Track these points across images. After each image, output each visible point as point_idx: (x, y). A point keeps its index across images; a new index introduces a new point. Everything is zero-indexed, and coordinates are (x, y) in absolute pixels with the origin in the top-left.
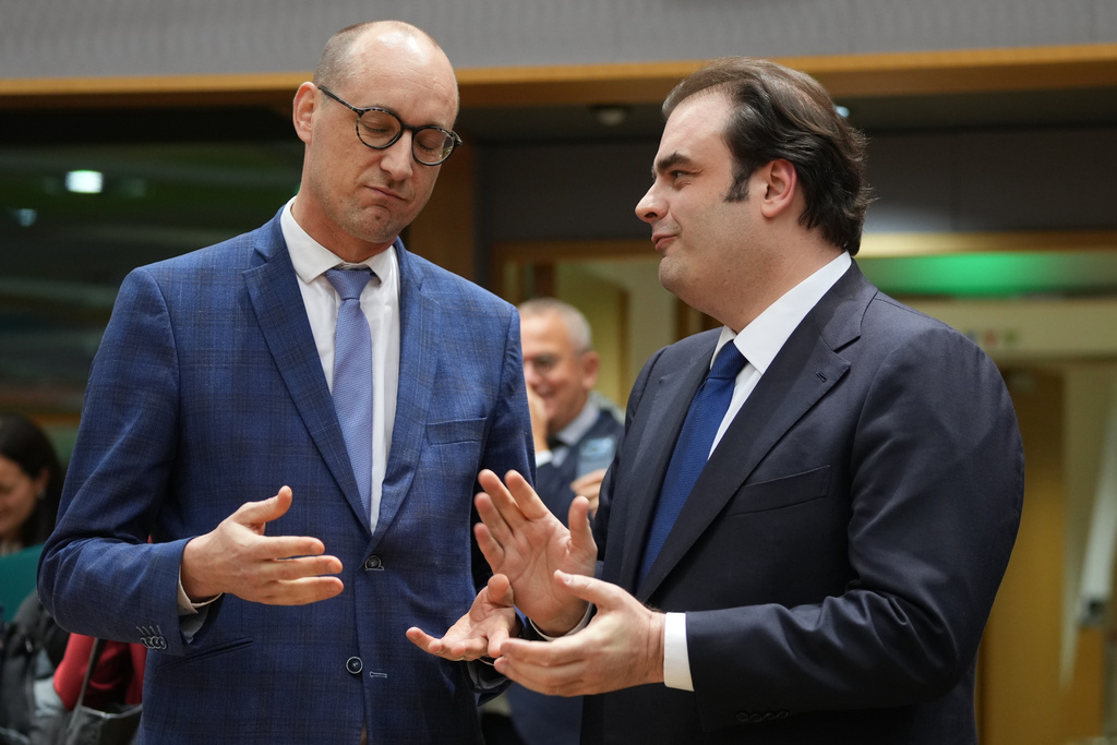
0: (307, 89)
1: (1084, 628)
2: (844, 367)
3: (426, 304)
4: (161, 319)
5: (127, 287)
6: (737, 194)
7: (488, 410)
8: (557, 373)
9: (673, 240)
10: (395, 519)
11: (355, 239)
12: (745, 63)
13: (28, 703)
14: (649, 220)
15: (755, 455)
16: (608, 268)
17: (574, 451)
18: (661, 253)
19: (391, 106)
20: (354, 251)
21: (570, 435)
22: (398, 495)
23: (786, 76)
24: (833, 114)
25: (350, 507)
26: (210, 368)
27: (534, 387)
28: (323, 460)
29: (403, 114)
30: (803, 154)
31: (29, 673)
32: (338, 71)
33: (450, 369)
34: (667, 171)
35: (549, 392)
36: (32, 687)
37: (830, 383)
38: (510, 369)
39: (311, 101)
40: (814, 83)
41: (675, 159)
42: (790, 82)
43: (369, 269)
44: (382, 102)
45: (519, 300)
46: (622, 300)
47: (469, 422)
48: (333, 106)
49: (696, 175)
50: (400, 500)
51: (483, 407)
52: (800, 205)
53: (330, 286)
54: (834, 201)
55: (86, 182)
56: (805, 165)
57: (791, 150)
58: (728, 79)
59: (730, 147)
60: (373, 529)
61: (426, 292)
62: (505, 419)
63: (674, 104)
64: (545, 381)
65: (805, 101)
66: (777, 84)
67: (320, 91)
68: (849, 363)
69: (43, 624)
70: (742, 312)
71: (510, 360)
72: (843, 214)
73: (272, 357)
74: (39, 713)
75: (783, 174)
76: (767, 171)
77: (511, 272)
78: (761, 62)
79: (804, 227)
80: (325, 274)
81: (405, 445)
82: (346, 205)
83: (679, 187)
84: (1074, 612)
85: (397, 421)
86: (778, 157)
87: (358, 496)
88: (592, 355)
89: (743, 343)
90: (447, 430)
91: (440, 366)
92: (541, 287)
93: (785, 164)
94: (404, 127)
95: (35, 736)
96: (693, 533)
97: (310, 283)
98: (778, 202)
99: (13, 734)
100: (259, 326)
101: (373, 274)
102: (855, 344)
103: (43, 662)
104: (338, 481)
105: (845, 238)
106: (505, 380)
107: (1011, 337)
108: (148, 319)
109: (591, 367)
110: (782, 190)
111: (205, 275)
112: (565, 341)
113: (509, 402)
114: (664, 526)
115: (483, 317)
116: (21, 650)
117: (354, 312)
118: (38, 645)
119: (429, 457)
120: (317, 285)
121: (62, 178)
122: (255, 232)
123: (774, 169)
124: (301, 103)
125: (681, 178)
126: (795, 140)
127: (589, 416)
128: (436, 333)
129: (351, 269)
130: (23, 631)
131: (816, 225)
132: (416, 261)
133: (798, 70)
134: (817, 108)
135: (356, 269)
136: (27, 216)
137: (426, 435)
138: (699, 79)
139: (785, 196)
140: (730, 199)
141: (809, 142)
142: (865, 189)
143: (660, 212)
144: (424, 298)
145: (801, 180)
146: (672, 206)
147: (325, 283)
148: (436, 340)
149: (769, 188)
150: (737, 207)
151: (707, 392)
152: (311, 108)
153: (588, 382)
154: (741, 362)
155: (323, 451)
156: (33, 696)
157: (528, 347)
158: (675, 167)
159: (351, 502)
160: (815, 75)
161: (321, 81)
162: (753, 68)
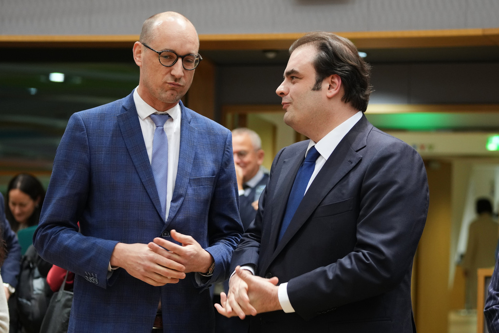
0: (138, 45)
1: (458, 265)
2: (360, 157)
3: (191, 130)
4: (83, 134)
5: (71, 121)
6: (317, 88)
7: (216, 173)
8: (247, 158)
9: (289, 105)
10: (175, 216)
11: (163, 102)
12: (323, 34)
13: (30, 288)
14: (281, 96)
15: (324, 193)
16: (269, 116)
17: (254, 190)
18: (285, 111)
19: (172, 49)
20: (162, 107)
21: (252, 183)
22: (177, 207)
23: (339, 40)
24: (358, 56)
25: (157, 211)
26: (102, 154)
27: (238, 164)
28: (147, 192)
29: (177, 51)
30: (345, 73)
31: (31, 276)
32: (149, 36)
33: (200, 156)
34: (289, 76)
35: (244, 165)
36: (32, 281)
37: (354, 164)
38: (226, 156)
39: (140, 49)
40: (351, 43)
41: (293, 72)
42: (341, 42)
43: (168, 114)
44: (168, 47)
45: (232, 128)
46: (274, 129)
47: (207, 178)
48: (149, 51)
49: (301, 79)
50: (178, 209)
51: (214, 171)
52: (342, 93)
53: (152, 121)
54: (356, 92)
55: (57, 77)
56: (345, 77)
57: (339, 71)
58: (316, 40)
59: (315, 68)
60: (166, 220)
61: (192, 124)
62: (224, 176)
63: (294, 48)
64: (242, 162)
65: (347, 50)
66: (335, 43)
67: (143, 45)
68: (361, 156)
69: (37, 257)
70: (318, 135)
71: (226, 152)
72: (360, 97)
73: (127, 150)
74: (35, 292)
75: (336, 80)
76: (330, 79)
77: (229, 117)
78: (330, 34)
79: (344, 102)
80: (150, 116)
81: (180, 187)
82: (159, 91)
83: (294, 83)
84: (454, 259)
85: (177, 177)
86: (334, 73)
87: (160, 206)
88: (262, 151)
89: (319, 147)
90: (198, 181)
91: (196, 154)
92: (241, 123)
93: (337, 76)
94: (178, 56)
95: (33, 302)
96: (299, 225)
97: (144, 120)
98: (333, 92)
99: (25, 301)
100: (122, 137)
101: (170, 116)
102: (364, 149)
103: (37, 272)
104: (152, 200)
105: (361, 106)
106: (224, 160)
107: (431, 147)
108: (78, 134)
109: (261, 156)
110: (335, 87)
111: (102, 116)
112: (251, 146)
113: (226, 170)
114: (288, 221)
115: (215, 135)
116: (28, 267)
117: (161, 132)
118: (35, 265)
119: (190, 191)
120: (146, 120)
121: (48, 76)
122: (123, 99)
123: (332, 78)
124: (136, 50)
125: (295, 80)
126: (341, 67)
127: (259, 176)
128: (195, 141)
129: (161, 114)
130: (29, 259)
131: (349, 101)
132: (189, 111)
133: (345, 38)
134: (351, 54)
135: (163, 114)
136: (33, 91)
137: (189, 183)
138: (304, 39)
139: (336, 89)
140: (314, 89)
141: (347, 68)
142: (370, 87)
143: (285, 94)
144: (191, 127)
145: (343, 83)
146: (290, 91)
147: (150, 120)
148: (195, 144)
149: (330, 86)
150: (316, 93)
151: (304, 167)
152: (140, 52)
153: (260, 162)
154: (318, 155)
155: (147, 188)
156: (32, 285)
157: (235, 148)
158: (292, 75)
159: (157, 209)
160: (352, 40)
161: (143, 41)
162: (326, 36)
